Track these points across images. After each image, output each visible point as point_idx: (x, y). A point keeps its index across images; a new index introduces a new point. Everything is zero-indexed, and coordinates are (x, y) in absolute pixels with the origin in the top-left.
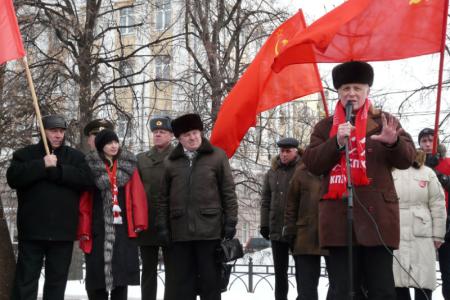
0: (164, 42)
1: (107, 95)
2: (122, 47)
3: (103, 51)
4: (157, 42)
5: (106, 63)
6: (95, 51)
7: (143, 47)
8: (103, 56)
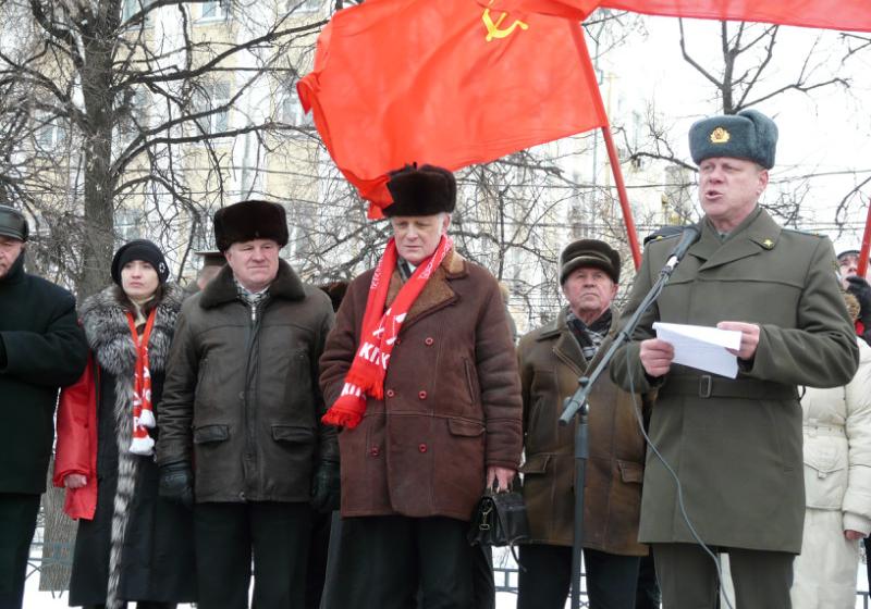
0: (284, 39)
1: (153, 158)
2: (189, 47)
3: (139, 54)
4: (270, 37)
5: (150, 82)
6: (121, 55)
7: (238, 48)
8: (144, 68)
